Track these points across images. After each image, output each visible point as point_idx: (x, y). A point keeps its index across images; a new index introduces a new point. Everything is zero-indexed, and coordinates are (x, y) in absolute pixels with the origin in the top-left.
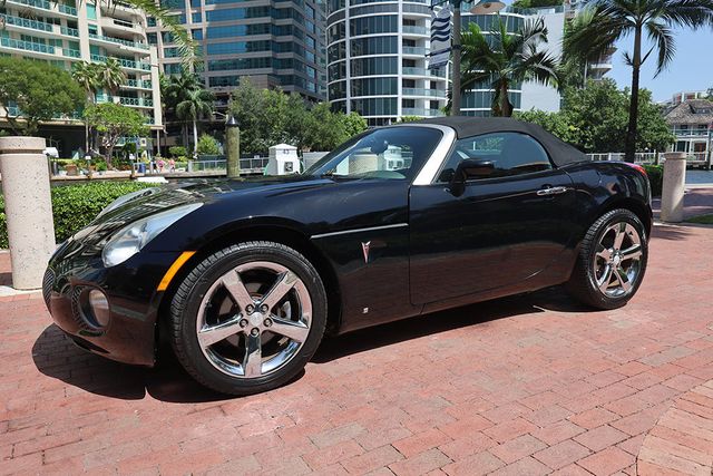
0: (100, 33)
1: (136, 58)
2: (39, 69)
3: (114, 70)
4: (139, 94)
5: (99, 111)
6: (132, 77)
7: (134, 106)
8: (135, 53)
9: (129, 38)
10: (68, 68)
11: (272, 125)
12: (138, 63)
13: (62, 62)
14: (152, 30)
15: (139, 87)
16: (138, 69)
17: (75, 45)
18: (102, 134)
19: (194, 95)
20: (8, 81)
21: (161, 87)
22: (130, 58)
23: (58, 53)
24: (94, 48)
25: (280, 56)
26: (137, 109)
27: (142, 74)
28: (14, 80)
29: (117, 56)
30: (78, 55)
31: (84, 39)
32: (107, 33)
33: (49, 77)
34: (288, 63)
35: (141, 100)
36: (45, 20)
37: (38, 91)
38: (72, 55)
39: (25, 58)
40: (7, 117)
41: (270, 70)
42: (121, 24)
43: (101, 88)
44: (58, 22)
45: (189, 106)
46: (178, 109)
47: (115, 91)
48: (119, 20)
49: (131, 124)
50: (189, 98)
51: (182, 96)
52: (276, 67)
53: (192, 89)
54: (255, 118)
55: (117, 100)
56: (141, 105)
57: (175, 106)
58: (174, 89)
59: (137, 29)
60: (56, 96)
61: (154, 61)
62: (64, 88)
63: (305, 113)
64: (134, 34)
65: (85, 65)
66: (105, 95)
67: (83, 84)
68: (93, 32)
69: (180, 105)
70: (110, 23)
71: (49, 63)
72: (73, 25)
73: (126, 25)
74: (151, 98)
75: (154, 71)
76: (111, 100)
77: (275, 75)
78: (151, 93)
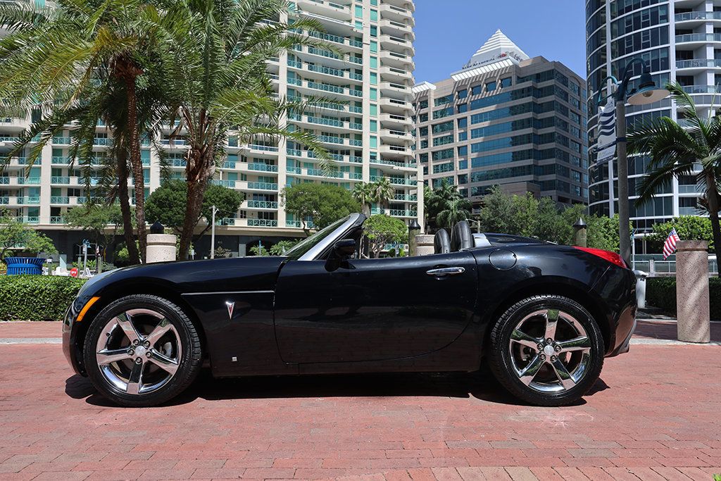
0: (378, 158)
1: (406, 176)
2: (328, 190)
3: (385, 187)
4: (407, 206)
5: (371, 222)
6: (401, 192)
7: (402, 216)
8: (405, 172)
9: (400, 160)
10: (351, 189)
11: (521, 230)
12: (407, 180)
13: (348, 183)
14: (425, 151)
15: (407, 200)
16: (407, 185)
17: (359, 169)
18: (373, 241)
19: (452, 204)
20: (306, 200)
21: (426, 199)
22: (400, 176)
23: (346, 176)
24: (373, 171)
25: (541, 163)
26: (403, 220)
27: (409, 189)
28: (310, 200)
29: (391, 176)
30: (360, 177)
31: (366, 163)
32: (384, 158)
33: (334, 197)
34: (550, 169)
35: (407, 211)
36: (339, 152)
37: (326, 207)
38: (356, 178)
39: (322, 182)
40: (304, 229)
41: (531, 177)
42: (396, 149)
43: (376, 202)
44: (348, 153)
45: (447, 214)
46: (438, 218)
47: (385, 204)
48: (394, 146)
49: (396, 232)
50: (448, 208)
51: (443, 206)
52: (537, 174)
53: (452, 199)
54: (503, 223)
55: (387, 212)
56: (407, 216)
57: (436, 215)
58: (436, 200)
59: (408, 152)
60: (339, 211)
61: (421, 177)
62: (346, 204)
63: (556, 217)
64: (405, 156)
65: (364, 184)
66: (378, 209)
67: (360, 200)
68: (373, 158)
69: (441, 214)
70: (387, 149)
71: (339, 185)
72: (359, 154)
73: (400, 149)
74: (416, 209)
75: (420, 186)
76: (382, 212)
77: (535, 181)
78: (416, 204)
